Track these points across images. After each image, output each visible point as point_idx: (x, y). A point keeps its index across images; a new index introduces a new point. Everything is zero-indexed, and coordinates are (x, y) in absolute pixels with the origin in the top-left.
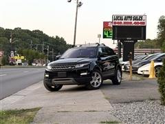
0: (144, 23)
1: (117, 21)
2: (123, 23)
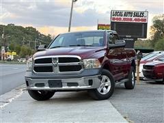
1: (116, 17)
2: (122, 19)
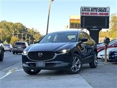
0: (107, 14)
1: (85, 12)
2: (90, 14)
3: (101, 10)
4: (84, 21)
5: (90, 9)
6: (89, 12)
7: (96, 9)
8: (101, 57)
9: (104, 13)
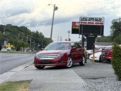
0: (102, 23)
1: (83, 21)
3: (96, 20)
4: (82, 29)
5: (88, 19)
6: (87, 22)
7: (92, 19)
8: (92, 59)
9: (99, 22)
